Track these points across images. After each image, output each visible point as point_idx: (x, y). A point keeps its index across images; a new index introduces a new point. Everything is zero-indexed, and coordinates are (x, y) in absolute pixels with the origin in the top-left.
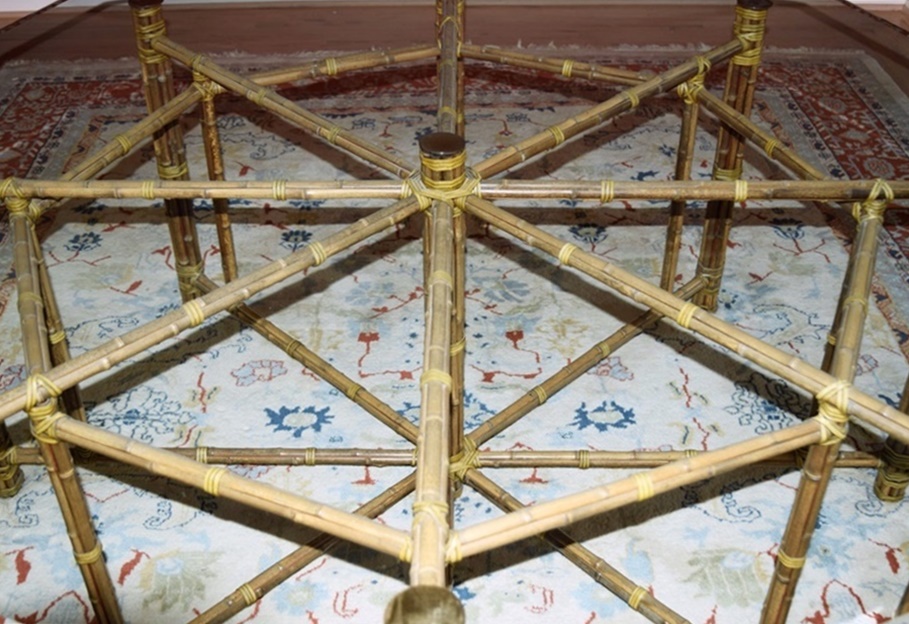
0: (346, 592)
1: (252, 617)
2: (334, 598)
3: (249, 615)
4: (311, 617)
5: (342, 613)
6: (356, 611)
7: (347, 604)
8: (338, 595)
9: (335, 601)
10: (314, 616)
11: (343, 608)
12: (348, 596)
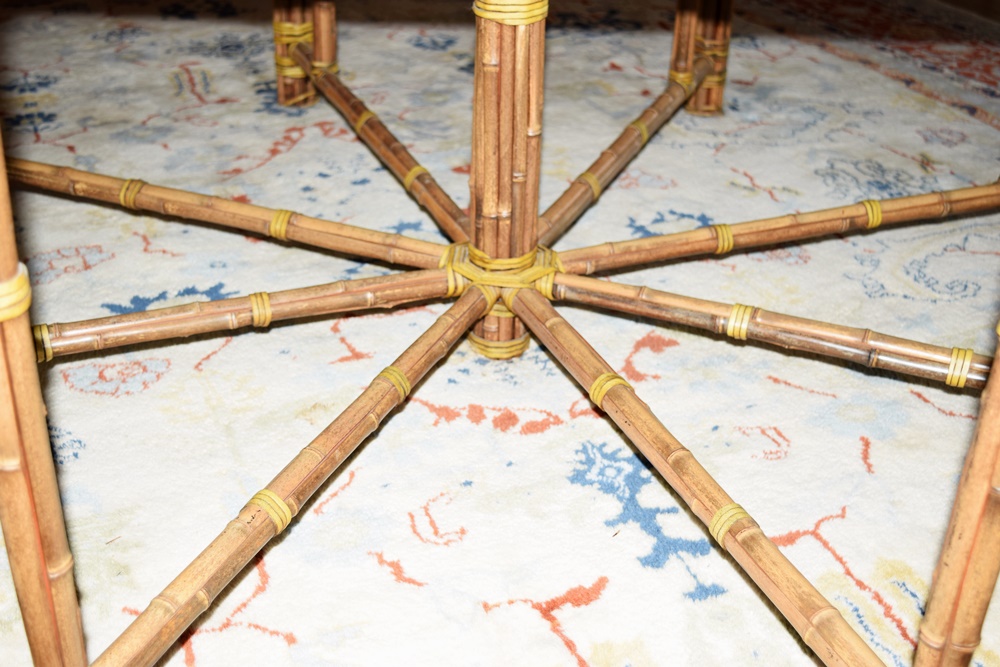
0: (426, 509)
1: (261, 589)
2: (409, 523)
3: (253, 589)
4: (381, 561)
5: (441, 541)
6: (463, 532)
7: (438, 523)
8: (412, 516)
9: (413, 527)
10: (388, 558)
11: (436, 533)
12: (430, 512)
